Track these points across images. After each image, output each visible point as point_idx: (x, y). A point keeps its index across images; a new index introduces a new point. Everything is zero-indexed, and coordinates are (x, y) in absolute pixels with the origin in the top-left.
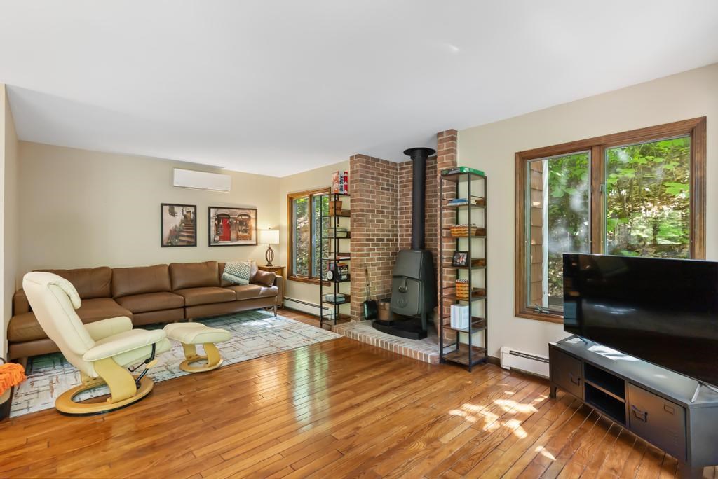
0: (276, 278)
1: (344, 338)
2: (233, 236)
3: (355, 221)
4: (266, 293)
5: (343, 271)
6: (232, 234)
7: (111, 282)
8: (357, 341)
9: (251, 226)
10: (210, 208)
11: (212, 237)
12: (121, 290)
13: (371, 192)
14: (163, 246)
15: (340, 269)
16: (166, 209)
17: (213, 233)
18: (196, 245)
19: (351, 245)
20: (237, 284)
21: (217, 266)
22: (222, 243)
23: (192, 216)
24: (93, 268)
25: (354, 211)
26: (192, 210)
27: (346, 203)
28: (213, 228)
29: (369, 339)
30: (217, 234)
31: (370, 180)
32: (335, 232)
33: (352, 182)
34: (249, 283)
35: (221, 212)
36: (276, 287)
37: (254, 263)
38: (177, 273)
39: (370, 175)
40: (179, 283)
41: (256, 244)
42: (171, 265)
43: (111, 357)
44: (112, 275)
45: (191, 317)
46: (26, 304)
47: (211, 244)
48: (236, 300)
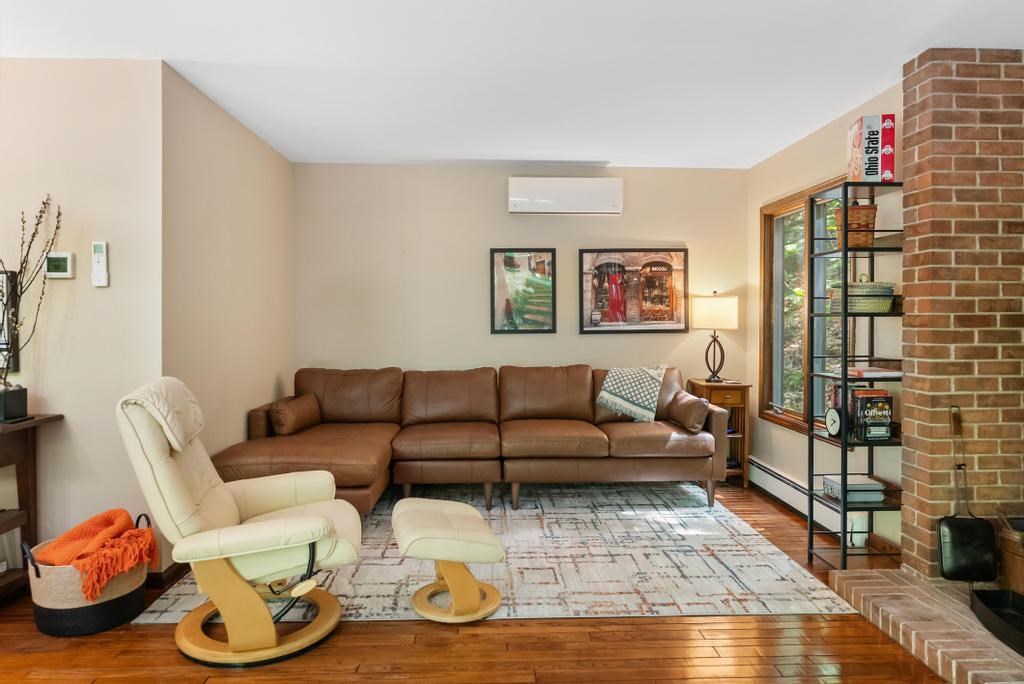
0: (710, 414)
1: (860, 617)
2: (632, 310)
3: (915, 260)
4: (678, 446)
5: (874, 412)
6: (629, 306)
7: (402, 395)
8: (895, 642)
9: (671, 289)
10: (582, 252)
11: (587, 314)
12: (418, 410)
13: (980, 164)
14: (494, 331)
15: (864, 408)
16: (499, 258)
17: (588, 305)
18: (553, 330)
19: (906, 337)
20: (628, 419)
21: (590, 375)
22: (606, 326)
24: (377, 367)
25: (915, 230)
26: (547, 257)
27: (890, 210)
28: (588, 295)
29: (932, 652)
30: (597, 307)
31: (978, 125)
32: (846, 296)
33: (907, 143)
34: (656, 419)
35: (604, 258)
36: (709, 437)
37: (676, 372)
38: (512, 385)
39: (977, 111)
40: (515, 406)
41: (686, 330)
42: (502, 369)
43: (227, 560)
44: (403, 383)
45: (516, 482)
46: (262, 425)
47: (585, 329)
48: (609, 457)
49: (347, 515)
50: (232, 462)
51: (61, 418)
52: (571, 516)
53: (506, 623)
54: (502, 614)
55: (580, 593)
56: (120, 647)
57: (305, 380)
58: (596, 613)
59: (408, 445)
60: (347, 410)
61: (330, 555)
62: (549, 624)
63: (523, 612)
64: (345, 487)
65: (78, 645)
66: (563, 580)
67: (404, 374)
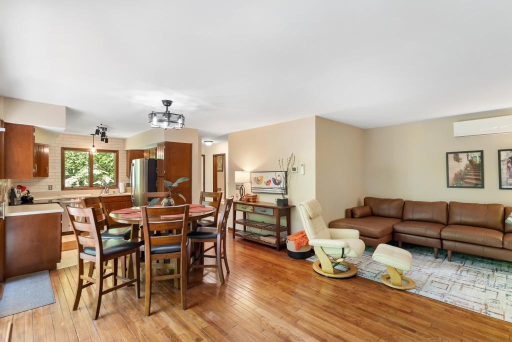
7: (403, 209)
10: (500, 151)
11: (504, 180)
12: (409, 216)
14: (448, 186)
16: (451, 156)
17: (504, 175)
18: (482, 187)
21: (503, 209)
23: (478, 160)
24: (394, 198)
26: (478, 155)
28: (504, 171)
38: (455, 210)
40: (456, 219)
42: (450, 202)
43: (321, 247)
44: (404, 205)
45: (450, 250)
46: (350, 214)
47: (502, 187)
48: (503, 248)
49: (361, 244)
50: (336, 224)
51: (295, 206)
52: (478, 270)
53: (412, 294)
54: (413, 291)
55: (454, 296)
56: (302, 264)
57: (367, 200)
58: (455, 304)
59: (400, 228)
60: (381, 212)
61: (348, 253)
62: (431, 301)
63: (422, 293)
64: (362, 235)
65: (294, 260)
66: (450, 290)
67: (404, 202)
